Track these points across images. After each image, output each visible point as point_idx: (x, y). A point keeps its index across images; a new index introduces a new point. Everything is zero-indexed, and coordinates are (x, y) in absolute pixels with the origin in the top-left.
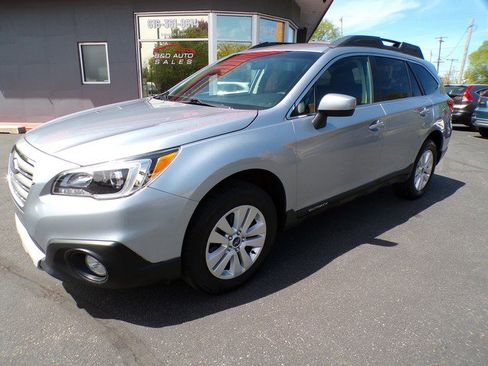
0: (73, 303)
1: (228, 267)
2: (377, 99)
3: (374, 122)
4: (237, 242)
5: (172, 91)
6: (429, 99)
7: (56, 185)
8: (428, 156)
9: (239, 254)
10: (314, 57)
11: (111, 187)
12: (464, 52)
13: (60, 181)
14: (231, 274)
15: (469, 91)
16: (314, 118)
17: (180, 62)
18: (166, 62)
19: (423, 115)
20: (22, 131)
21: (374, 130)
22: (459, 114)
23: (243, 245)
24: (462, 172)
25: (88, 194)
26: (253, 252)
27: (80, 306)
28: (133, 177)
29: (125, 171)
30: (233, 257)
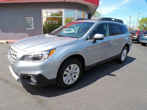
0: (26, 91)
1: (69, 81)
2: (110, 35)
3: (110, 41)
4: (71, 74)
5: (53, 32)
6: (125, 35)
7: (23, 58)
8: (125, 51)
9: (72, 77)
10: (92, 24)
11: (38, 59)
12: (137, 21)
13: (24, 57)
14: (70, 83)
15: (138, 32)
16: (93, 40)
17: (54, 23)
18: (50, 23)
19: (123, 39)
20: (7, 43)
21: (109, 44)
22: (135, 39)
23: (73, 75)
24: (136, 55)
25: (32, 60)
26: (76, 77)
27: (28, 92)
28: (44, 56)
29: (42, 55)
30: (70, 78)
